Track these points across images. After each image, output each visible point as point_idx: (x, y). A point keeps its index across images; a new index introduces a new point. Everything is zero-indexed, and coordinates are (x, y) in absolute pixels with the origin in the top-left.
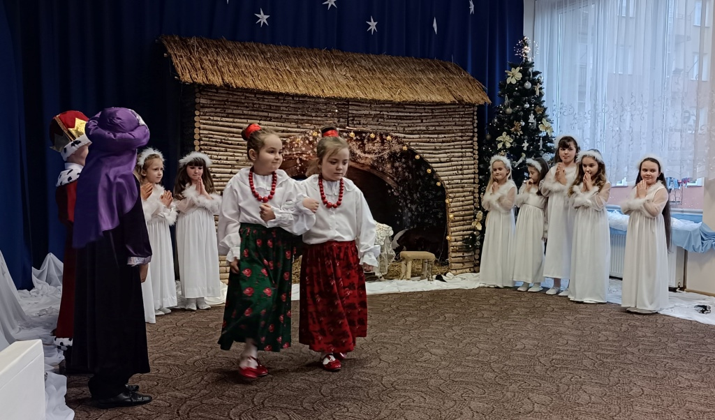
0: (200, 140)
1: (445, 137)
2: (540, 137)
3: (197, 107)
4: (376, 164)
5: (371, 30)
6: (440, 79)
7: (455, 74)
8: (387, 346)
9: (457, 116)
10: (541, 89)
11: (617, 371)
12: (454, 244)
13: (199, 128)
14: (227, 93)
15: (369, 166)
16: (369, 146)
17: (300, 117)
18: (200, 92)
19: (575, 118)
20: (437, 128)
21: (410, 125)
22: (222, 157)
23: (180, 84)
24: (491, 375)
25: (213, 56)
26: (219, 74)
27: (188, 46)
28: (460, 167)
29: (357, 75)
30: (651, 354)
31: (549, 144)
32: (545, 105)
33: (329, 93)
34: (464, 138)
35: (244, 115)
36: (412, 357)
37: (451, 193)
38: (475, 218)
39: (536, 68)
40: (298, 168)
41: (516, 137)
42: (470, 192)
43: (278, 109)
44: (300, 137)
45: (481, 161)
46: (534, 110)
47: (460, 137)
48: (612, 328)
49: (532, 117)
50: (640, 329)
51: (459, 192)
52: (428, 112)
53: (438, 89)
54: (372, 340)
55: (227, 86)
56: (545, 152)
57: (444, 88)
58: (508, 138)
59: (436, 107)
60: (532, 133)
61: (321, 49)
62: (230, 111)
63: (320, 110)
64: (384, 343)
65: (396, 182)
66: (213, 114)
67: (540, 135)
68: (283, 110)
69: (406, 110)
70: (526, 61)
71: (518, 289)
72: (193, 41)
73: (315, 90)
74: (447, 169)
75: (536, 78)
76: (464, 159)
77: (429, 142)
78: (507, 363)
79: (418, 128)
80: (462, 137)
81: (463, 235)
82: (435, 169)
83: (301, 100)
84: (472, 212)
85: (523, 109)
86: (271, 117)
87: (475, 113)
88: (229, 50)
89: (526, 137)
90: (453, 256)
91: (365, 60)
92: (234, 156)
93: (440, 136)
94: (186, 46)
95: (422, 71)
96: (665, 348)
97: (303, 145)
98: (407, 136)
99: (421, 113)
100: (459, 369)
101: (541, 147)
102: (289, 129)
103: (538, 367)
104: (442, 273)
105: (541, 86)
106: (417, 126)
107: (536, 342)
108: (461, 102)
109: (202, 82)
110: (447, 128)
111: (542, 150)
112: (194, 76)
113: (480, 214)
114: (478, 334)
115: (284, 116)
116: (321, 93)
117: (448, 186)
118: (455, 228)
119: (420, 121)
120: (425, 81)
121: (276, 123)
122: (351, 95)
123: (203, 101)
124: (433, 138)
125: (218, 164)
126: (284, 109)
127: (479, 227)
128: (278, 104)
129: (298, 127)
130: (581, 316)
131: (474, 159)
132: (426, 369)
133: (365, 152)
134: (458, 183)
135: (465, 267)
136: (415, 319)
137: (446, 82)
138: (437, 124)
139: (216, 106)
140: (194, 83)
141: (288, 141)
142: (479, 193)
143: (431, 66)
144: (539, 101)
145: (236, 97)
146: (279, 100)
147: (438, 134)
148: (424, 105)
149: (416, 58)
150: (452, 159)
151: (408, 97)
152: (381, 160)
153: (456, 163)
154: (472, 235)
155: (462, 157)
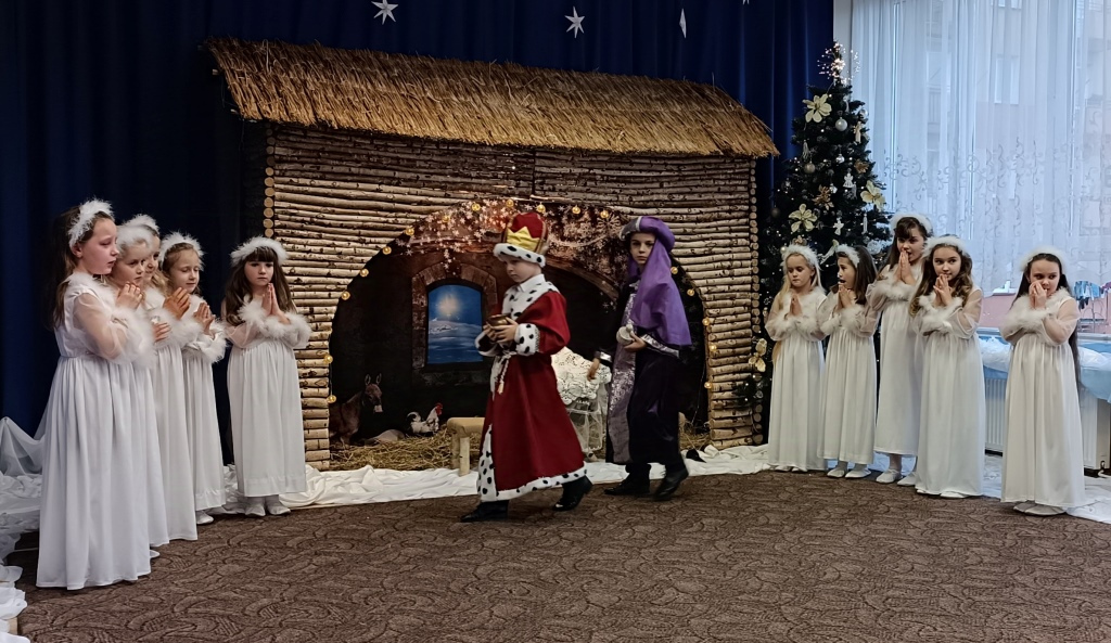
0: (274, 218)
1: (701, 212)
2: (864, 212)
3: (269, 161)
4: (582, 259)
5: (574, 29)
6: (693, 113)
7: (718, 106)
8: (601, 577)
9: (721, 177)
10: (863, 131)
11: (998, 617)
12: (718, 395)
13: (273, 198)
14: (323, 137)
15: (571, 262)
16: (569, 229)
17: (450, 179)
18: (275, 135)
19: (922, 181)
20: (687, 197)
21: (641, 192)
22: (313, 248)
23: (239, 122)
24: (781, 627)
25: (298, 73)
26: (308, 105)
27: (254, 57)
28: (728, 263)
29: (550, 107)
30: (1056, 587)
31: (879, 225)
32: (871, 157)
33: (500, 138)
34: (735, 214)
35: (352, 174)
36: (644, 596)
37: (711, 308)
38: (753, 351)
39: (855, 96)
40: (446, 266)
41: (822, 212)
42: (745, 306)
43: (411, 165)
44: (451, 212)
45: (763, 253)
46: (852, 167)
47: (727, 211)
48: (988, 541)
49: (849, 178)
50: (1037, 542)
51: (725, 306)
52: (672, 170)
53: (688, 132)
54: (574, 566)
55: (322, 127)
56: (872, 238)
57: (699, 130)
58: (808, 214)
59: (686, 162)
60: (848, 206)
61: (487, 63)
62: (327, 168)
63: (485, 166)
64: (595, 572)
65: (617, 289)
66: (297, 173)
67: (863, 209)
68: (420, 167)
69: (634, 167)
70: (839, 84)
71: (829, 474)
72: (263, 48)
73: (477, 132)
74: (704, 266)
75: (856, 112)
76: (735, 249)
77: (673, 221)
78: (809, 604)
79: (655, 197)
80: (730, 211)
81: (734, 381)
82: (685, 267)
83: (452, 149)
84: (748, 340)
85: (835, 165)
86: (399, 179)
87: (753, 172)
88: (326, 63)
89: (839, 212)
90: (717, 417)
91: (563, 82)
92: (334, 246)
93: (693, 210)
94: (252, 57)
95: (662, 101)
96: (1080, 576)
97: (455, 226)
98: (636, 210)
99: (660, 172)
100: (726, 618)
101: (865, 230)
102: (431, 199)
103: (862, 612)
104: (697, 447)
105: (864, 126)
106: (652, 194)
107: (859, 567)
108: (728, 152)
109: (278, 119)
110: (704, 197)
111: (867, 234)
112: (265, 107)
113: (762, 344)
114: (760, 554)
115: (422, 177)
116: (486, 138)
117: (706, 296)
118: (719, 369)
119: (657, 185)
120: (667, 117)
121: (407, 189)
122: (539, 140)
123: (280, 151)
124: (681, 214)
125: (305, 259)
126: (423, 164)
127: (762, 367)
128: (412, 157)
129: (447, 196)
130: (937, 520)
131: (752, 250)
132: (668, 617)
133: (563, 239)
134: (724, 292)
135: (737, 435)
136: (650, 528)
137: (703, 119)
138: (688, 190)
139: (302, 160)
140: (265, 120)
141: (430, 219)
142: (761, 308)
143: (677, 91)
144: (860, 152)
145: (338, 144)
146: (414, 149)
147: (690, 207)
148: (664, 159)
149: (651, 78)
150: (714, 249)
151: (638, 144)
152: (590, 252)
153: (721, 256)
154: (748, 379)
155: (731, 246)
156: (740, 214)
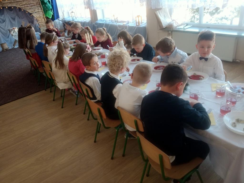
28: (38, 12)
77: (28, 7)
79: (24, 4)
80: (37, 4)
93: (30, 5)
98: (21, 6)
119: (23, 2)
131: (42, 9)
134: (39, 17)
155: (38, 9)
156: (38, 4)
